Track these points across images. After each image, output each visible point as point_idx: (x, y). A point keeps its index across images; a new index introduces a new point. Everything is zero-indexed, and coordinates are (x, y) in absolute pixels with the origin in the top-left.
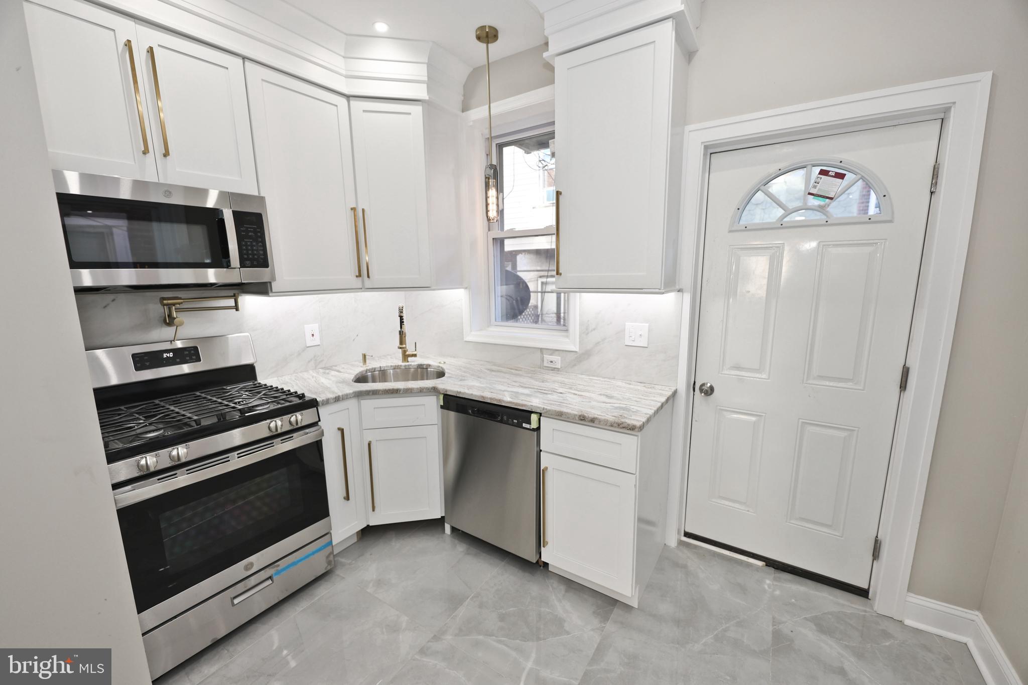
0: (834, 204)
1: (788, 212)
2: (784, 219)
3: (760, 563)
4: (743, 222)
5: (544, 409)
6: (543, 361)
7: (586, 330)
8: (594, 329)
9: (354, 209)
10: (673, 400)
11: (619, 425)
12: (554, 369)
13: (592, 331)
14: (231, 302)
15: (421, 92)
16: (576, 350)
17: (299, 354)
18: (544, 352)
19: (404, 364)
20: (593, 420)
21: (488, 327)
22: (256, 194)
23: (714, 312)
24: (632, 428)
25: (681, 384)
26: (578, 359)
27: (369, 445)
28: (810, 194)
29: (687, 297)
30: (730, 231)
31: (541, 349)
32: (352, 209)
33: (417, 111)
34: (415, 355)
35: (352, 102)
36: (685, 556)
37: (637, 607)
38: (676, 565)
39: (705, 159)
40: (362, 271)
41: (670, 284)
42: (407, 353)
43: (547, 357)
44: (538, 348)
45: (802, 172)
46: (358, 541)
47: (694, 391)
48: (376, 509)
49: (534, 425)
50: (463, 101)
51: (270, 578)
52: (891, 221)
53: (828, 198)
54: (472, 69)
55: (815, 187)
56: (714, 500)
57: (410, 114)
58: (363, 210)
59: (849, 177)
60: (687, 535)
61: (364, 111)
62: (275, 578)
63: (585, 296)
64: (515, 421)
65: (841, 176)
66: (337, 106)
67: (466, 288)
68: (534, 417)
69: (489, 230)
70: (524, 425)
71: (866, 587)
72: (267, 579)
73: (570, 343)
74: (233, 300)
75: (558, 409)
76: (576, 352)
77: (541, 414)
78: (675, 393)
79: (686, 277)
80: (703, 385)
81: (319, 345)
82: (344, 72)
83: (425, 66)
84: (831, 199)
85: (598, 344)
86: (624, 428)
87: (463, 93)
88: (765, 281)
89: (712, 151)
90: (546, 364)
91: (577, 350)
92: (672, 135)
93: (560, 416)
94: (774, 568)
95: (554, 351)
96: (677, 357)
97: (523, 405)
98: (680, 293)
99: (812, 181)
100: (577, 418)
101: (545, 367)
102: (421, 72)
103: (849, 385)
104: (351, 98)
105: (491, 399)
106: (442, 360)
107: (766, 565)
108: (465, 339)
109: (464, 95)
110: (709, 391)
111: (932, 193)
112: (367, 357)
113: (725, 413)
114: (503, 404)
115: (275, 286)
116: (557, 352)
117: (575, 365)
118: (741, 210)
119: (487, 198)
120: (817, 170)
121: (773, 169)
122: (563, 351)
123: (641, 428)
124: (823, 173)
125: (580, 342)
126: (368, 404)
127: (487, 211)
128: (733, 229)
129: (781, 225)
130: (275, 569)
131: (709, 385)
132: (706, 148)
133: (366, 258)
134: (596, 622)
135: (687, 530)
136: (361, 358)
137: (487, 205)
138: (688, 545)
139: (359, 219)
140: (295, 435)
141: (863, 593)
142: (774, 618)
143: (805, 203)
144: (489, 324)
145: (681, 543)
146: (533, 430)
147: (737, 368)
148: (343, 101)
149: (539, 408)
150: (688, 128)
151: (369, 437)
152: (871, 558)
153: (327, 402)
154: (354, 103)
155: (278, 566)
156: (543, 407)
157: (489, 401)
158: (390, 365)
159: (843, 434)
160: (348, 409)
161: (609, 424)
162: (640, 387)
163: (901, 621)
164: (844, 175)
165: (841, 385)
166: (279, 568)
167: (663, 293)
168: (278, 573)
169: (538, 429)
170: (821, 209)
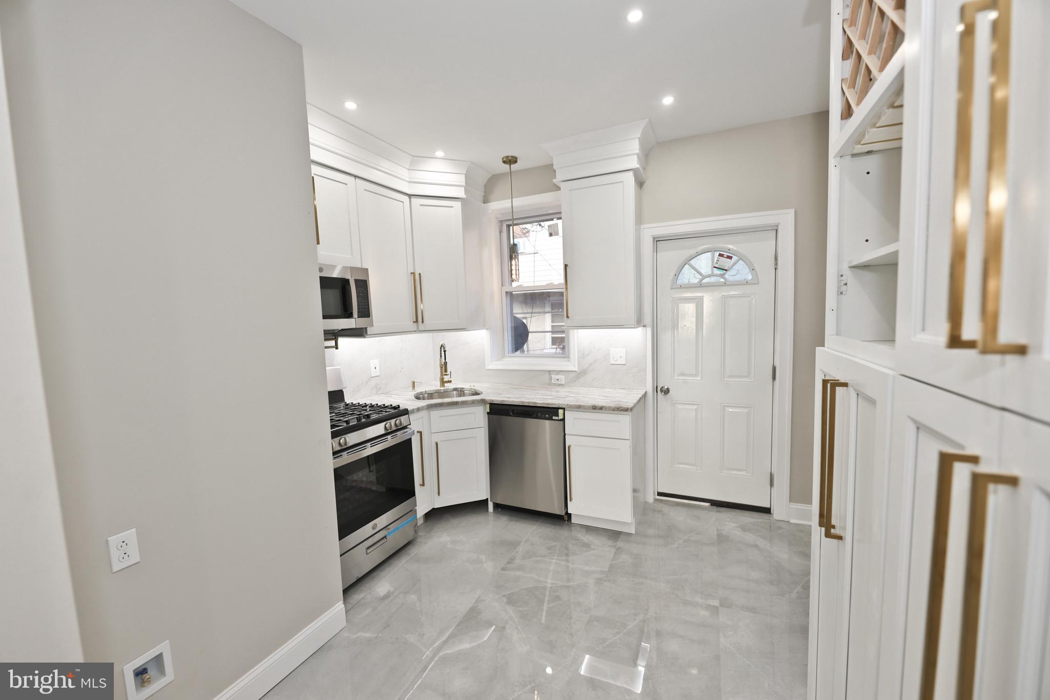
0: (728, 273)
1: (704, 277)
2: (702, 280)
3: (707, 504)
4: (679, 282)
5: (568, 405)
6: (551, 380)
7: (582, 356)
8: (588, 354)
9: (413, 274)
10: (645, 399)
11: (618, 409)
12: (560, 385)
13: (586, 356)
14: (333, 343)
15: (460, 193)
16: (575, 370)
17: (367, 383)
18: (552, 373)
19: (442, 388)
20: (601, 408)
21: (503, 358)
22: (360, 267)
23: (666, 338)
24: (626, 410)
25: (649, 388)
26: (578, 376)
27: (437, 444)
28: (714, 267)
29: (649, 330)
30: (671, 289)
31: (549, 372)
32: (411, 273)
33: (457, 205)
34: (450, 382)
35: (412, 199)
36: (659, 506)
37: (634, 533)
38: (654, 511)
39: (654, 244)
40: (418, 318)
41: (639, 322)
42: (445, 380)
43: (554, 377)
44: (547, 371)
45: (709, 254)
46: (424, 522)
47: (657, 392)
48: (441, 494)
49: (561, 417)
50: (484, 196)
51: (385, 537)
52: (758, 283)
53: (724, 270)
54: (491, 175)
55: (717, 263)
56: (675, 466)
57: (452, 207)
58: (420, 274)
59: (735, 258)
60: (660, 494)
61: (421, 205)
62: (388, 537)
63: (582, 332)
64: (547, 416)
65: (730, 258)
66: (403, 202)
67: (488, 329)
68: (561, 412)
69: (502, 286)
70: (554, 418)
71: (769, 506)
72: (383, 539)
73: (572, 365)
74: (334, 341)
75: (577, 404)
76: (576, 371)
77: (564, 409)
78: (646, 393)
79: (648, 319)
80: (663, 387)
81: (378, 376)
82: (408, 179)
83: (464, 176)
84: (726, 270)
85: (591, 364)
86: (621, 410)
87: (484, 190)
88: (694, 319)
89: (657, 240)
90: (553, 382)
91: (577, 370)
92: (635, 229)
93: (579, 408)
94: (716, 506)
95: (559, 372)
96: (645, 370)
97: (552, 404)
98: (644, 328)
99: (716, 260)
100: (591, 408)
101: (553, 384)
102: (461, 179)
103: (747, 379)
104: (412, 196)
105: (528, 402)
106: (472, 384)
107: (711, 505)
108: (487, 368)
109: (485, 192)
110: (666, 392)
111: (776, 269)
112: (415, 384)
113: (677, 405)
114: (538, 405)
115: (369, 331)
116: (561, 373)
117: (575, 381)
118: (676, 275)
119: (511, 265)
120: (717, 254)
121: (693, 252)
122: (566, 371)
123: (631, 409)
124: (721, 255)
125: (578, 364)
126: (435, 414)
127: (512, 275)
128: (674, 287)
129: (700, 286)
130: (388, 531)
131: (666, 387)
132: (654, 238)
133: (421, 306)
134: (610, 543)
135: (659, 491)
136: (411, 384)
137: (511, 270)
138: (661, 501)
139: (416, 280)
140: (398, 433)
141: (767, 511)
142: (717, 529)
143: (713, 273)
144: (504, 356)
145: (656, 500)
146: (561, 420)
147: (682, 374)
148: (407, 198)
149: (564, 404)
150: (643, 226)
151: (435, 438)
152: (769, 486)
153: (413, 411)
154: (413, 199)
155: (389, 529)
156: (567, 403)
157: (527, 404)
158: (432, 389)
159: (745, 410)
160: (423, 417)
161: (612, 409)
162: (623, 391)
163: (788, 522)
164: (732, 257)
165: (742, 380)
166: (390, 530)
167: (636, 328)
168: (390, 533)
169: (563, 420)
170: (722, 276)
